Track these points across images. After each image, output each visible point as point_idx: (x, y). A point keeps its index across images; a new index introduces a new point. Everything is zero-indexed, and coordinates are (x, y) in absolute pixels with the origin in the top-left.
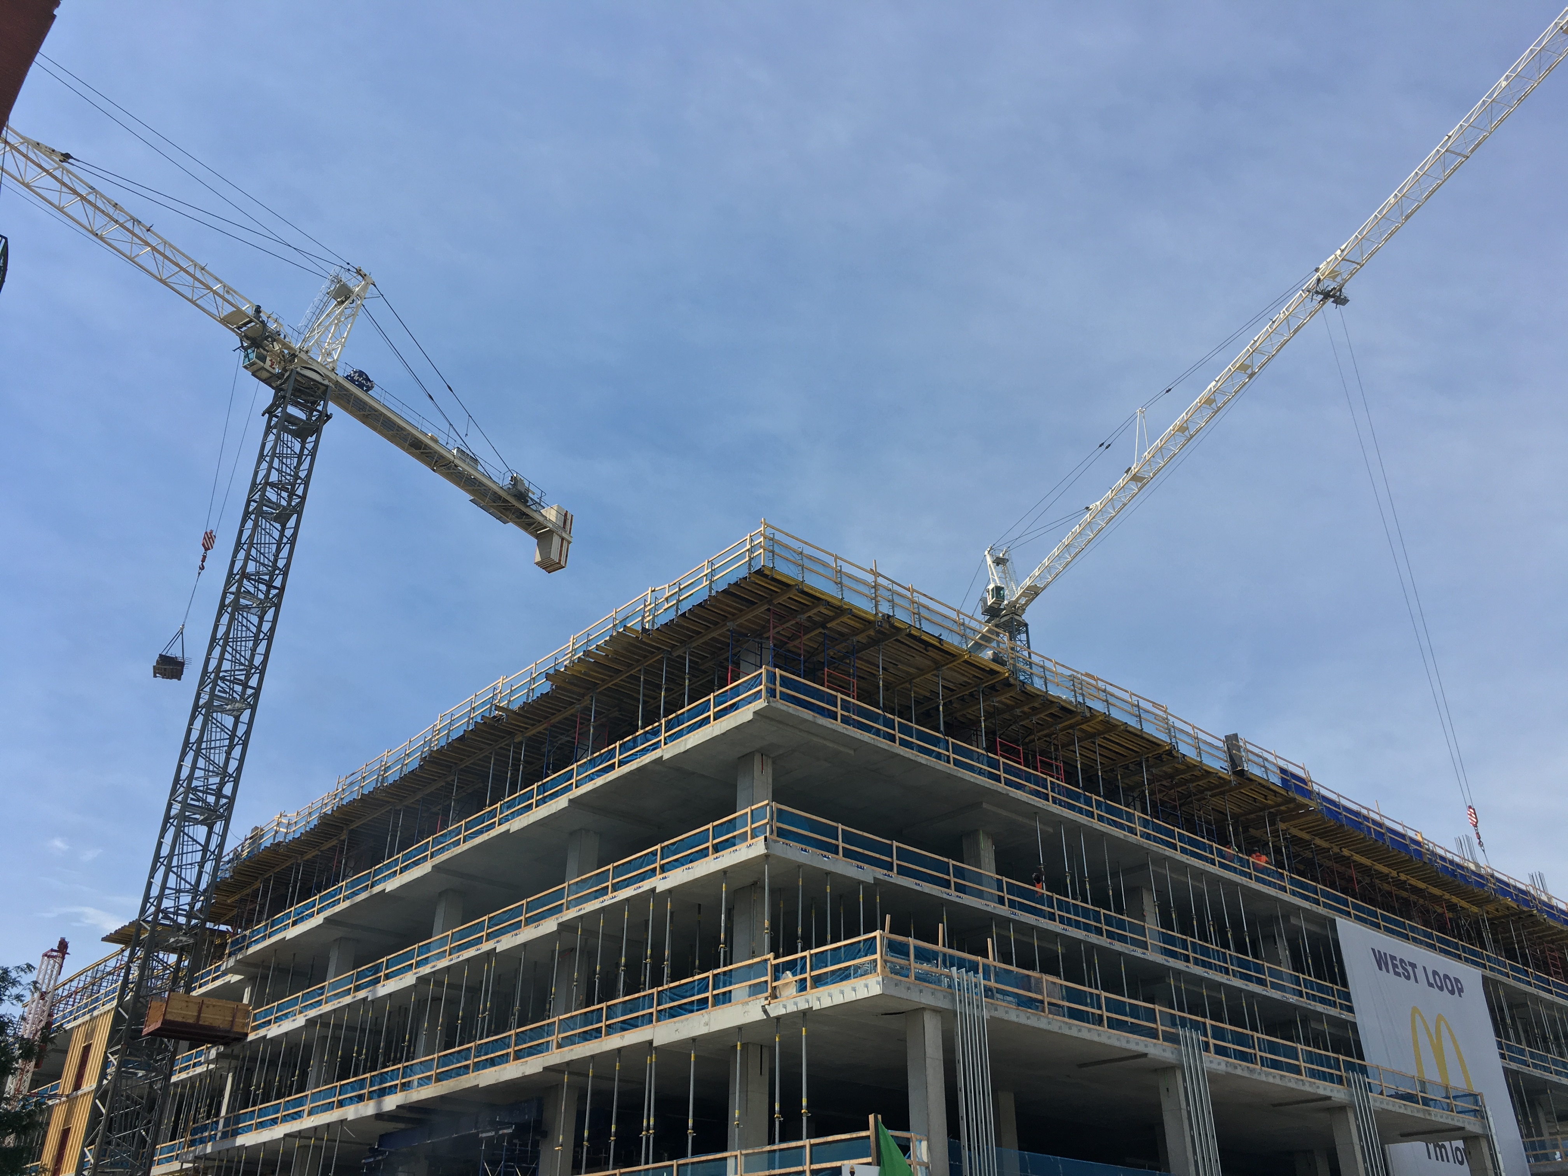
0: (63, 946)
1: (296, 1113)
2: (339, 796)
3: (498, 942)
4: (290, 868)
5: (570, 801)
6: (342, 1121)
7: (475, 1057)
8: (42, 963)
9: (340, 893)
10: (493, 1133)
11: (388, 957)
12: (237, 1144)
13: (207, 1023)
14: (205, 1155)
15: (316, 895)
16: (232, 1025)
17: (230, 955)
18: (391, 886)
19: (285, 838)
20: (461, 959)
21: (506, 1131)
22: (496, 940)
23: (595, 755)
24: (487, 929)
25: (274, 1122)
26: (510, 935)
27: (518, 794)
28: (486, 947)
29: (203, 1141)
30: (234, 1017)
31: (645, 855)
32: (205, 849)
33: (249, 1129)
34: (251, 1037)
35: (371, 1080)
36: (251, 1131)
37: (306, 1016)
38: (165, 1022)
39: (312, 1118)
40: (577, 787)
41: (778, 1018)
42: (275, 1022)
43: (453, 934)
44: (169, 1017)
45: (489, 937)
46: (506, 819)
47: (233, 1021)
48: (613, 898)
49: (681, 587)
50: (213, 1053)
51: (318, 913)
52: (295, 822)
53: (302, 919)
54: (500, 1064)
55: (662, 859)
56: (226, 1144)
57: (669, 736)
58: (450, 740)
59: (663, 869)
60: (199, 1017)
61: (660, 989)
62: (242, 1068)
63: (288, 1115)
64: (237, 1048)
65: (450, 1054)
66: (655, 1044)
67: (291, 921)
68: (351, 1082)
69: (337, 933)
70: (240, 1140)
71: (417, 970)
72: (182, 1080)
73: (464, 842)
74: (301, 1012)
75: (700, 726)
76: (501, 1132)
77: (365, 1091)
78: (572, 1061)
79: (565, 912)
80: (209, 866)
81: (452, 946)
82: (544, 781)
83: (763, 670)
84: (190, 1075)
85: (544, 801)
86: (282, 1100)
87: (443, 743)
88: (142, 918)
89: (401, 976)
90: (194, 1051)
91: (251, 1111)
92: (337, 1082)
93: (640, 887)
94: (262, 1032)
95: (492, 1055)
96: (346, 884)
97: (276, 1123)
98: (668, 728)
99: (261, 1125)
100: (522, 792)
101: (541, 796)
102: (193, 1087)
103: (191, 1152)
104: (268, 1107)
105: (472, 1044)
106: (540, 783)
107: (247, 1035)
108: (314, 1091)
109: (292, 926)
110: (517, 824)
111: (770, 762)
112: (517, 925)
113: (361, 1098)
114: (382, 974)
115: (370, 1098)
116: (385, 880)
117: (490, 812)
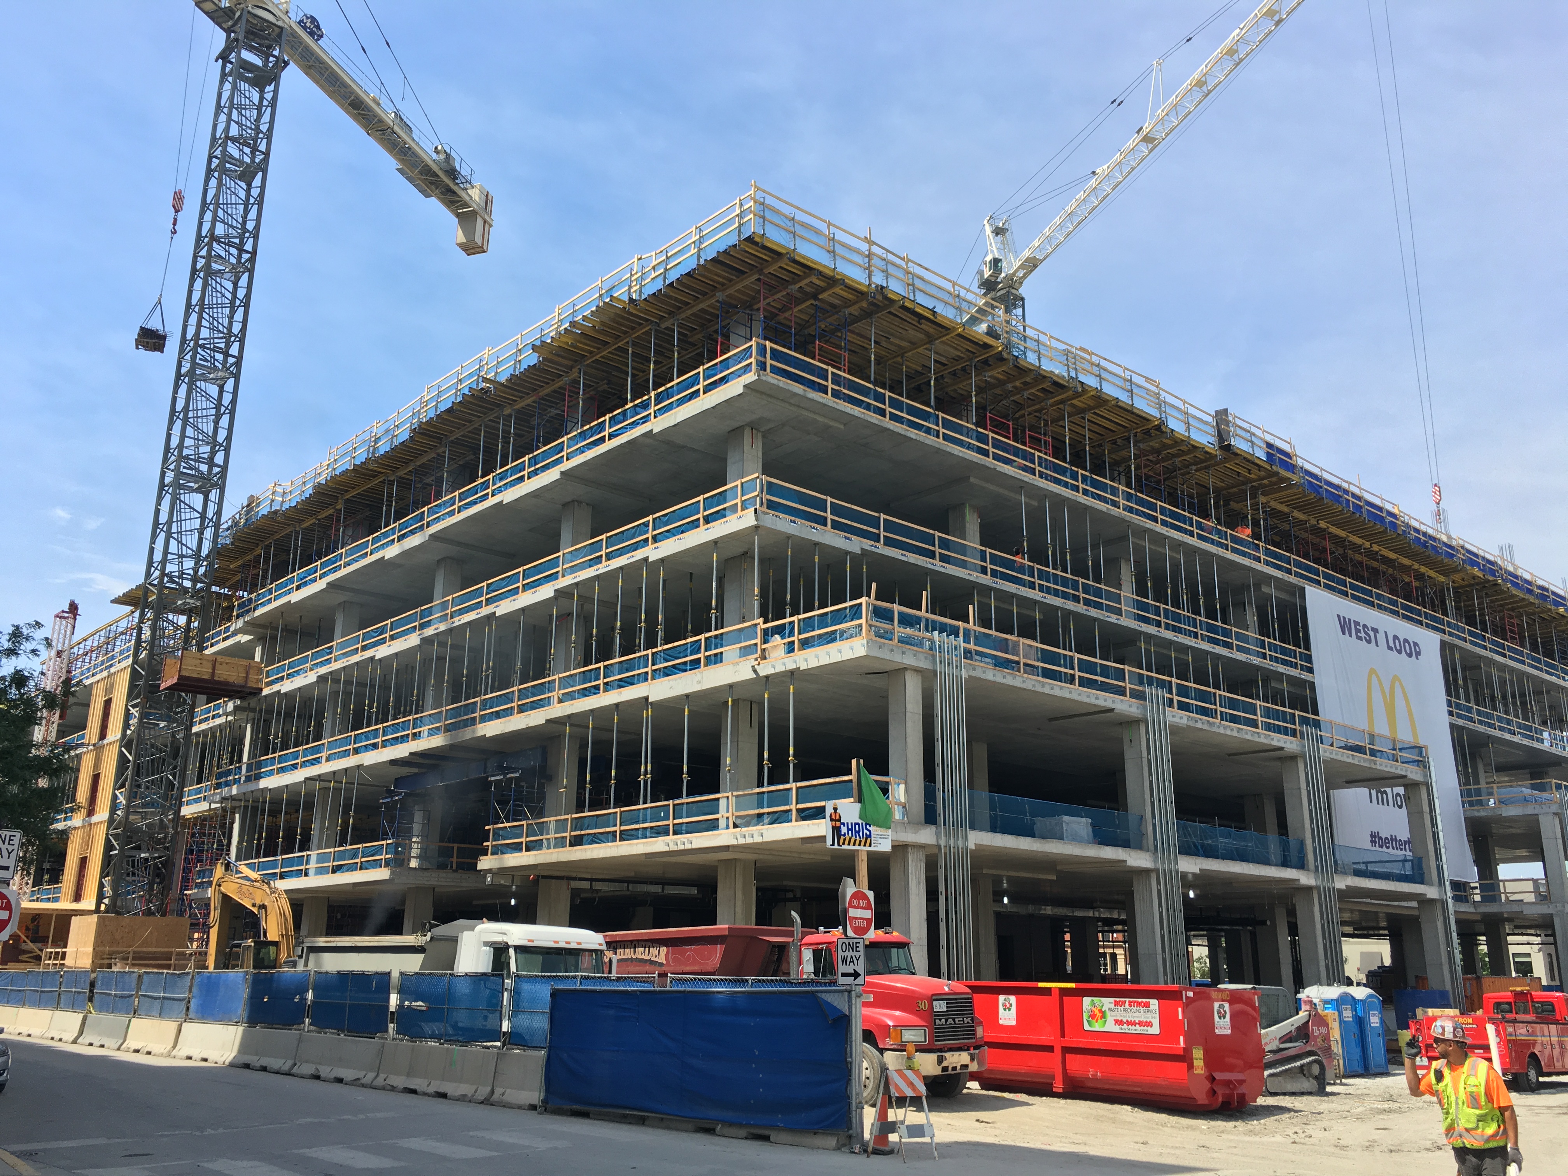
0: (73, 608)
1: (314, 759)
2: (331, 466)
3: (497, 606)
4: (289, 536)
5: (562, 473)
6: (358, 766)
7: (481, 710)
8: (55, 623)
9: (341, 560)
10: (502, 777)
11: (392, 620)
12: (261, 786)
13: (222, 679)
14: (231, 796)
15: (316, 561)
16: (246, 681)
17: (238, 617)
18: (389, 553)
19: (282, 506)
20: (462, 622)
21: (512, 775)
22: (495, 604)
23: (585, 428)
24: (486, 595)
25: (294, 767)
26: (508, 600)
27: (509, 466)
28: (485, 611)
29: (228, 784)
30: (247, 673)
31: (638, 526)
32: (203, 516)
33: (271, 773)
34: (266, 692)
35: (384, 731)
36: (274, 775)
37: (316, 673)
38: (181, 678)
39: (330, 763)
40: (568, 459)
41: (767, 677)
42: (288, 678)
43: (453, 599)
44: (184, 673)
45: (489, 602)
46: (500, 490)
47: (247, 677)
48: (607, 566)
49: (669, 255)
50: (230, 706)
51: (320, 579)
52: (290, 492)
53: (305, 584)
54: (504, 717)
55: (654, 529)
56: (251, 786)
57: (659, 410)
58: (439, 412)
59: (655, 539)
60: (213, 673)
61: (654, 650)
62: (260, 720)
63: (307, 761)
64: (253, 702)
65: (456, 708)
66: (650, 700)
67: (294, 585)
68: (365, 732)
69: (341, 597)
70: (263, 783)
71: (420, 632)
72: (203, 731)
73: (459, 512)
74: (311, 670)
75: (690, 399)
76: (508, 776)
77: (379, 740)
78: (572, 714)
79: (561, 579)
80: (208, 533)
81: (453, 610)
82: (535, 453)
83: (753, 343)
84: (211, 725)
85: (535, 473)
86: (300, 748)
87: (432, 414)
88: (148, 582)
89: (405, 637)
90: (212, 704)
91: (272, 758)
92: (351, 732)
93: (633, 556)
94: (275, 688)
95: (497, 709)
96: (346, 551)
97: (296, 768)
98: (658, 401)
99: (282, 770)
100: (514, 464)
101: (533, 469)
102: (214, 736)
103: (217, 794)
104: (287, 754)
105: (477, 699)
106: (531, 455)
107: (261, 689)
108: (330, 740)
109: (297, 590)
110: (509, 496)
111: (760, 435)
112: (515, 591)
113: (375, 746)
114: (387, 635)
115: (384, 746)
116: (383, 548)
117: (483, 483)
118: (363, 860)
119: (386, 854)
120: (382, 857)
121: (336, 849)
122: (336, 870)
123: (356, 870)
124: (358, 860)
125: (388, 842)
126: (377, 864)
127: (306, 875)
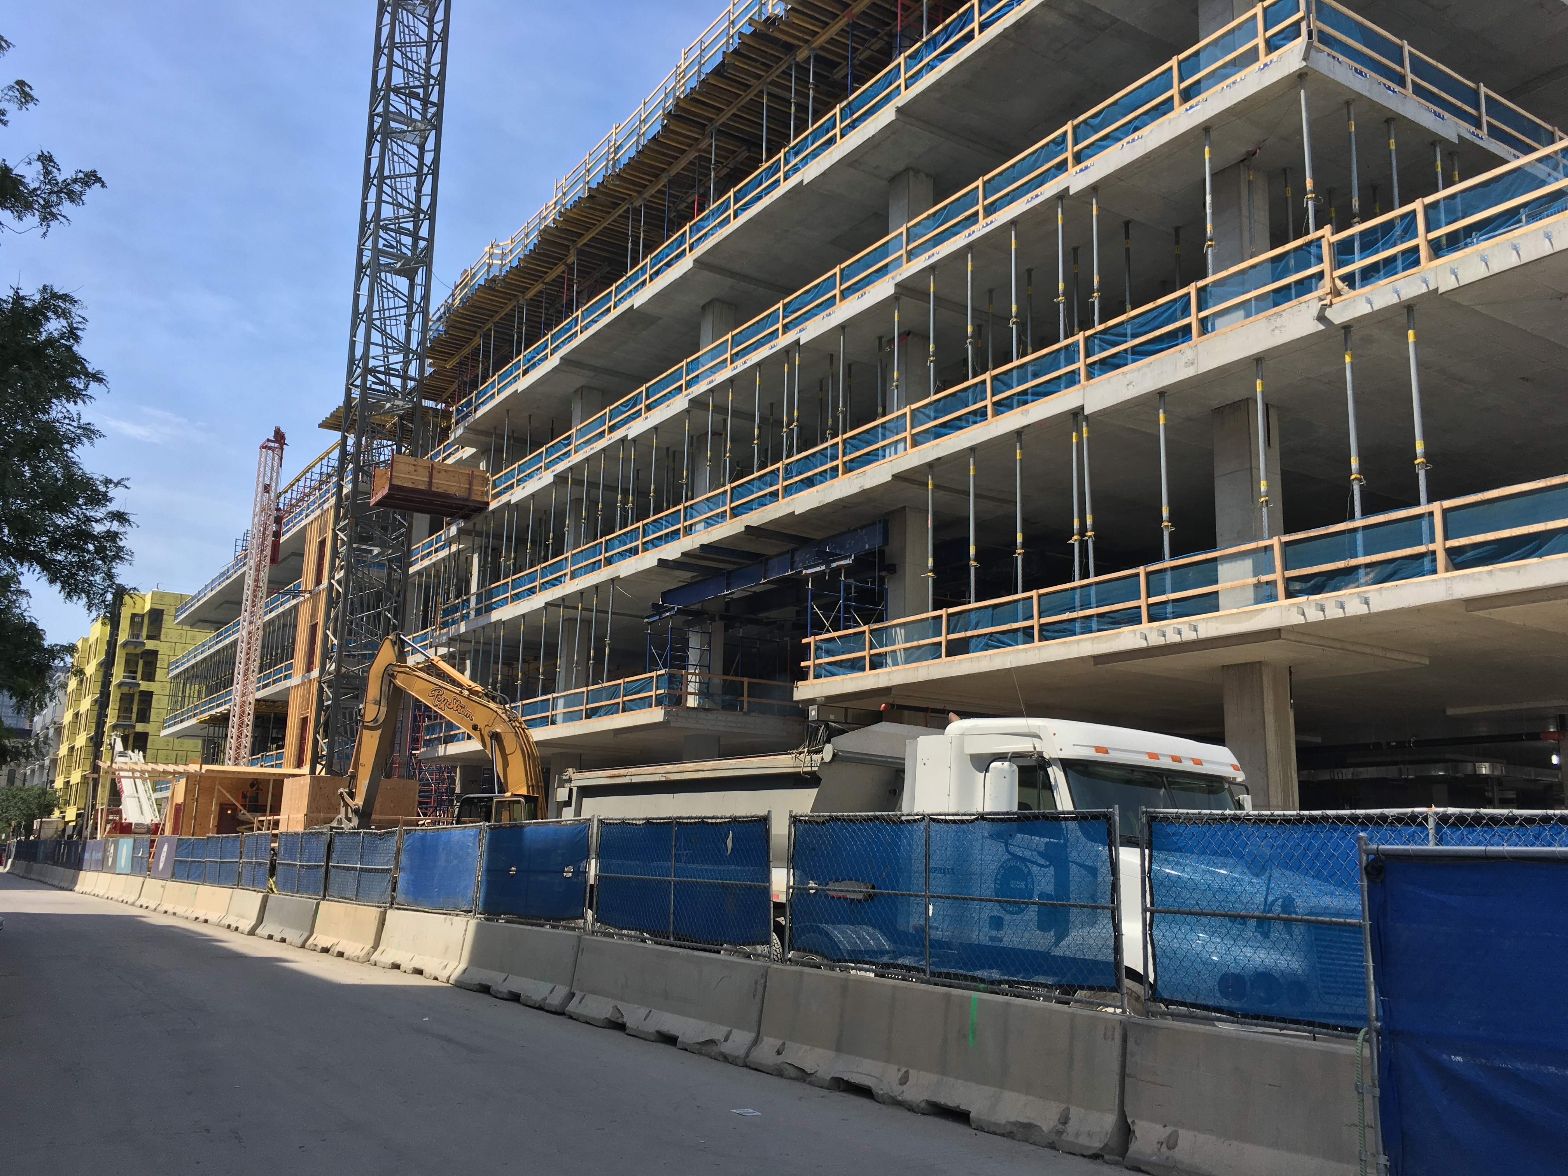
0: (280, 437)
1: (555, 579)
2: (559, 202)
3: (801, 331)
4: (510, 316)
5: (898, 110)
6: (613, 580)
7: (785, 479)
8: (261, 455)
9: (576, 325)
10: (823, 567)
11: (648, 385)
12: (493, 620)
13: (440, 490)
14: (459, 635)
15: (547, 334)
16: (470, 494)
17: (457, 423)
18: (639, 299)
19: (501, 270)
20: (749, 364)
21: (841, 563)
22: (799, 329)
23: (937, 30)
24: (783, 319)
25: (532, 591)
26: (820, 316)
27: (810, 130)
28: (784, 341)
29: (454, 622)
30: (471, 484)
32: (409, 306)
33: (505, 601)
34: (493, 505)
35: (644, 529)
36: (507, 604)
37: (553, 471)
38: (392, 487)
39: (576, 581)
40: (906, 88)
41: (1347, 327)
42: (518, 485)
43: (733, 337)
44: (396, 482)
45: (786, 328)
46: (796, 169)
47: (470, 489)
48: (987, 225)
50: (453, 530)
51: (551, 355)
52: (511, 251)
53: (534, 366)
54: (821, 482)
56: (482, 621)
58: (703, 76)
59: (1078, 158)
60: (430, 483)
61: (1088, 333)
62: (487, 548)
63: (547, 582)
64: (478, 519)
65: (748, 482)
66: (1087, 412)
67: (521, 371)
68: (619, 536)
69: (577, 380)
70: (496, 615)
71: (689, 391)
72: (425, 568)
73: (736, 217)
74: (546, 469)
76: (834, 565)
77: (639, 542)
78: (938, 459)
79: (905, 266)
80: (416, 323)
81: (734, 352)
82: (851, 98)
84: (434, 560)
85: (852, 126)
86: (538, 567)
87: (694, 83)
88: (350, 382)
89: (668, 403)
90: (434, 536)
91: (504, 584)
92: (601, 538)
93: (1037, 196)
94: (504, 499)
95: (810, 474)
96: (582, 312)
97: (534, 593)
99: (517, 597)
100: (815, 126)
101: (848, 121)
102: (438, 572)
103: (444, 634)
104: (522, 576)
105: (779, 465)
106: (845, 103)
107: (488, 504)
108: (574, 552)
109: (523, 375)
110: (811, 172)
112: (831, 302)
113: (634, 552)
114: (643, 406)
115: (645, 550)
116: (631, 295)
117: (770, 167)
118: (626, 699)
119: (657, 689)
120: (652, 693)
121: (590, 688)
122: (591, 714)
123: (617, 712)
124: (619, 700)
125: (659, 673)
126: (645, 703)
127: (553, 723)
